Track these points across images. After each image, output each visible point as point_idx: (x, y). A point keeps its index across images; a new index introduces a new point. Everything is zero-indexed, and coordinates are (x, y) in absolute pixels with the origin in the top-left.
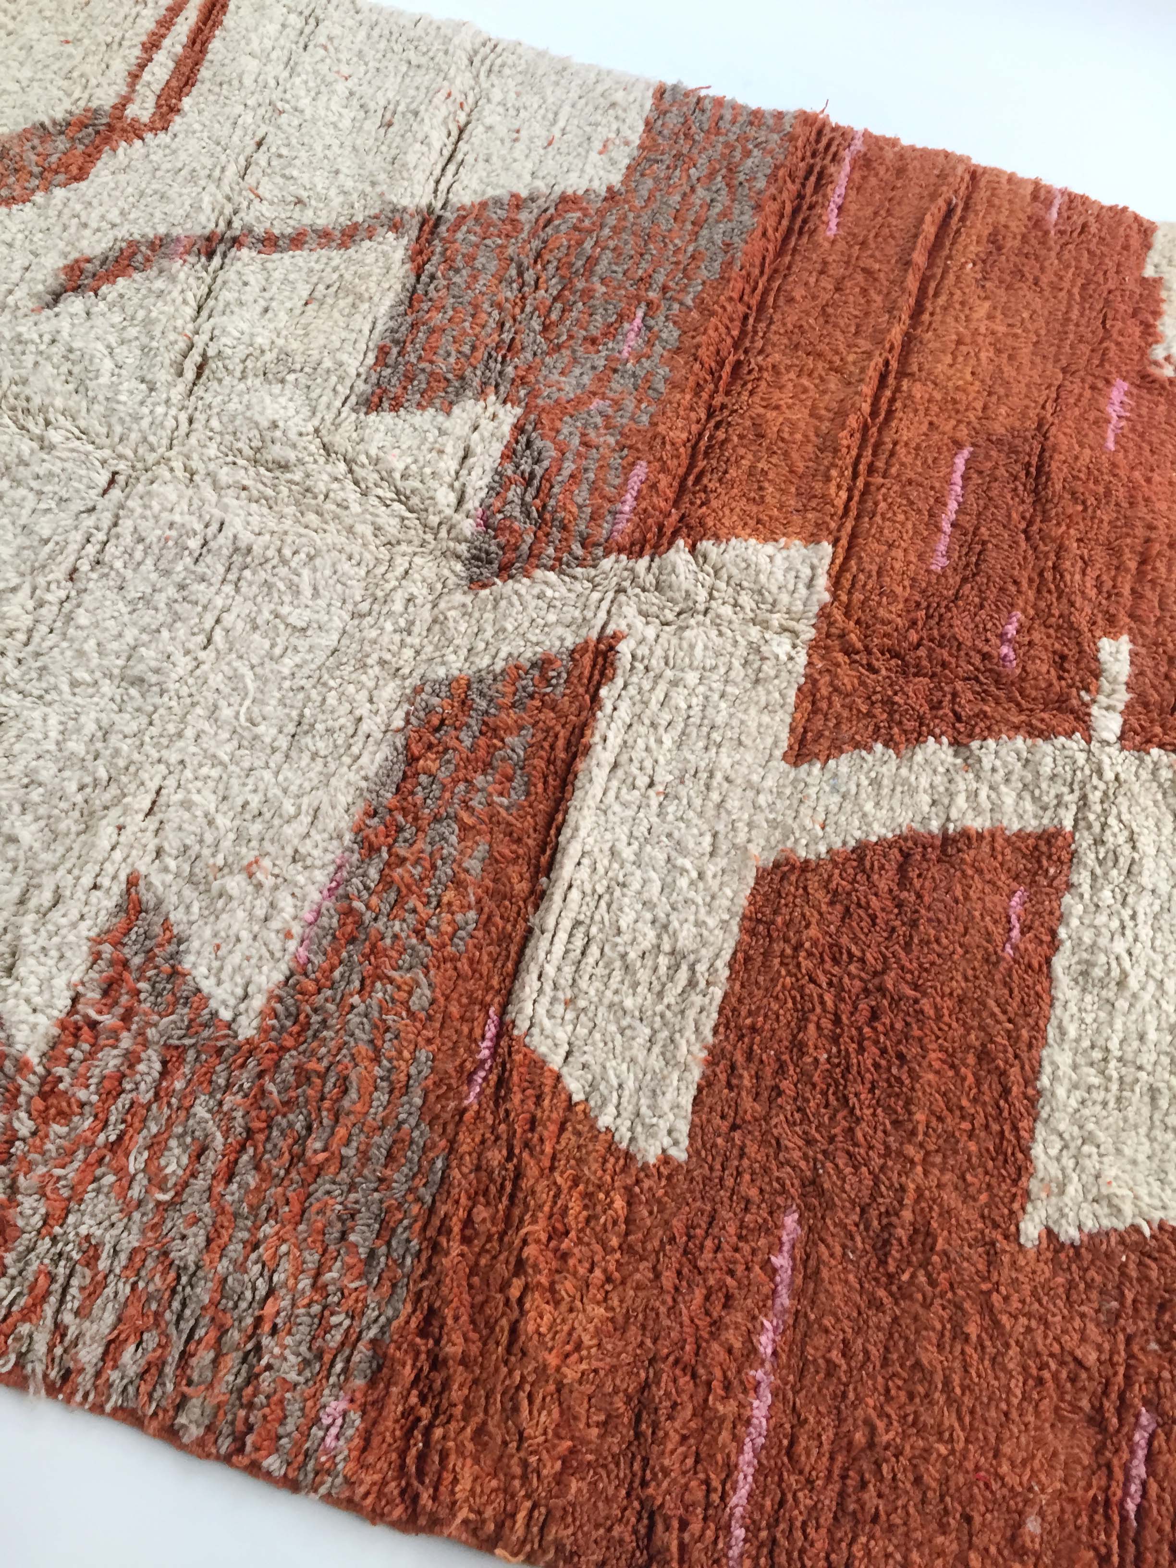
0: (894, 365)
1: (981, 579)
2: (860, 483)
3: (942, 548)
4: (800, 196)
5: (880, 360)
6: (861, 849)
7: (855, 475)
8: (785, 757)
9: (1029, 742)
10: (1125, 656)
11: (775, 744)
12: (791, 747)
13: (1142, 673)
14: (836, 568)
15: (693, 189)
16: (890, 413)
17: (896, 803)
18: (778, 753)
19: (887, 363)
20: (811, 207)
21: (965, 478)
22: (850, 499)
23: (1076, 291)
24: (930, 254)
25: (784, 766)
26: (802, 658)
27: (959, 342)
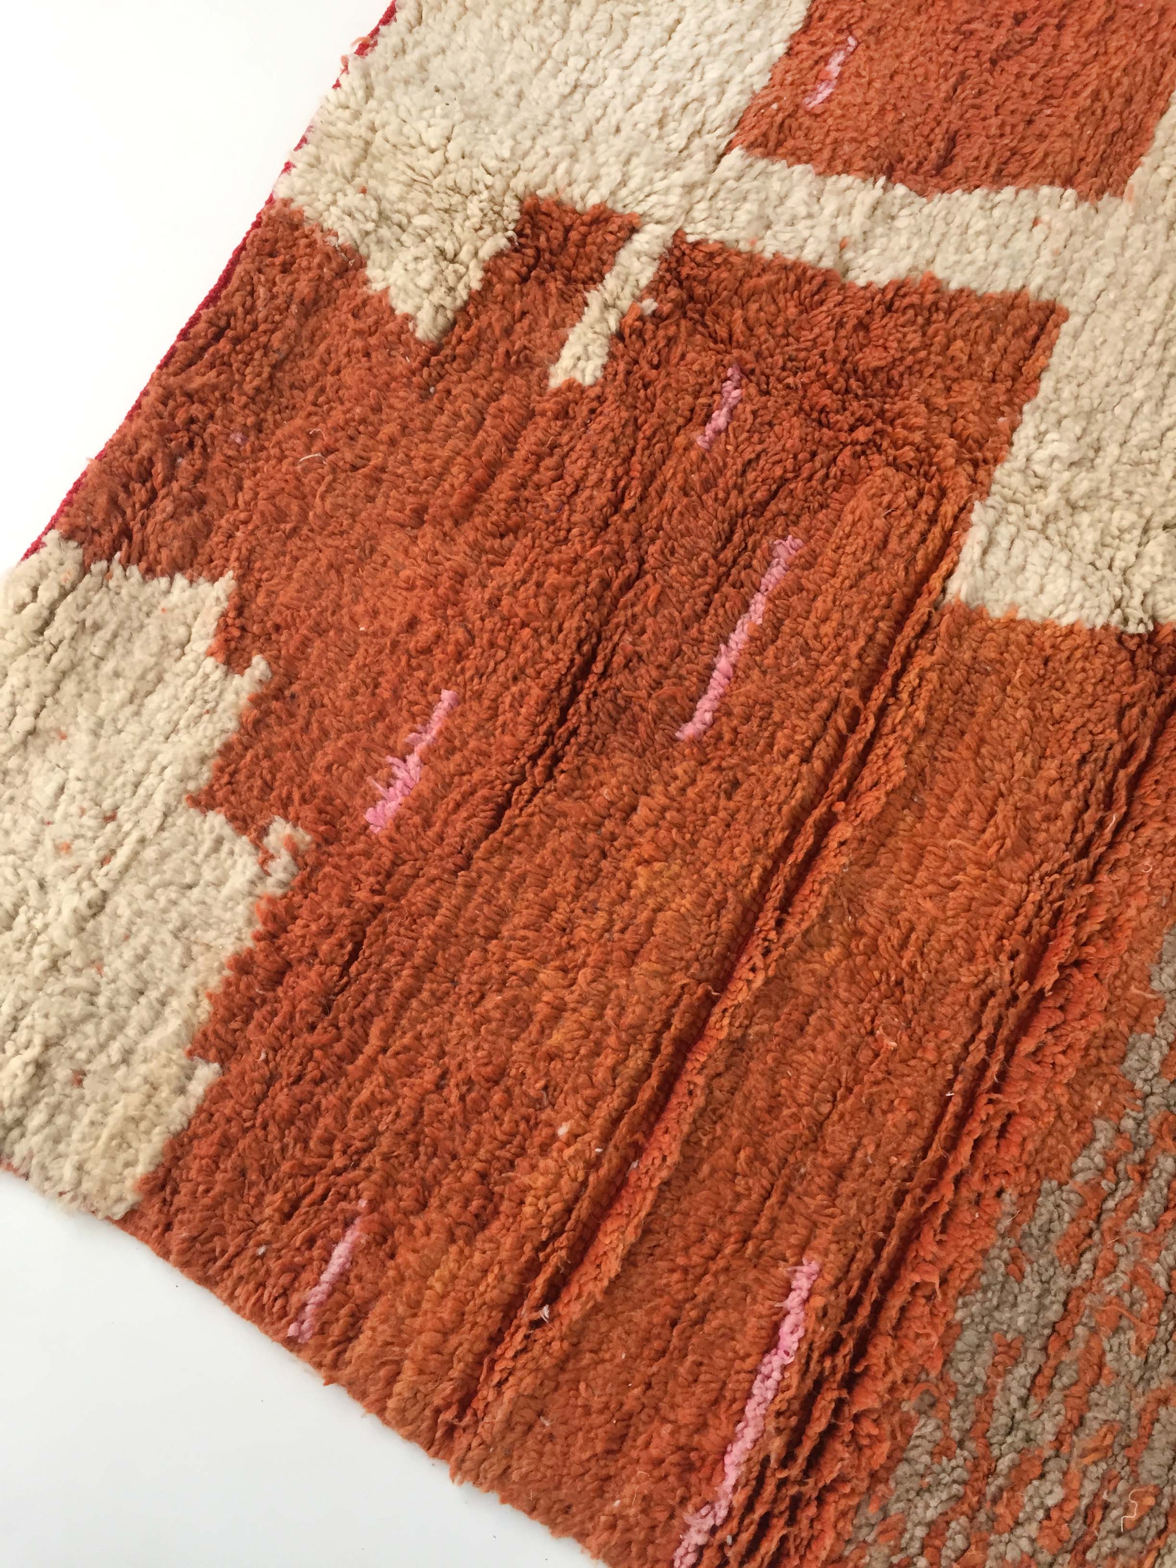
0: (769, 917)
1: (736, 501)
2: (878, 695)
3: (776, 571)
4: (851, 1382)
5: (792, 928)
6: (999, 180)
7: (882, 712)
8: (1066, 316)
9: (759, 246)
10: (567, 354)
11: (1076, 336)
12: (1057, 326)
13: (554, 326)
14: (944, 566)
15: (1059, 1441)
16: (795, 826)
17: (940, 226)
18: (1075, 321)
19: (780, 924)
20: (834, 1346)
21: (705, 680)
22: (898, 676)
23: (374, 1041)
24: (625, 1182)
25: (1068, 303)
26: (1024, 436)
27: (633, 956)
